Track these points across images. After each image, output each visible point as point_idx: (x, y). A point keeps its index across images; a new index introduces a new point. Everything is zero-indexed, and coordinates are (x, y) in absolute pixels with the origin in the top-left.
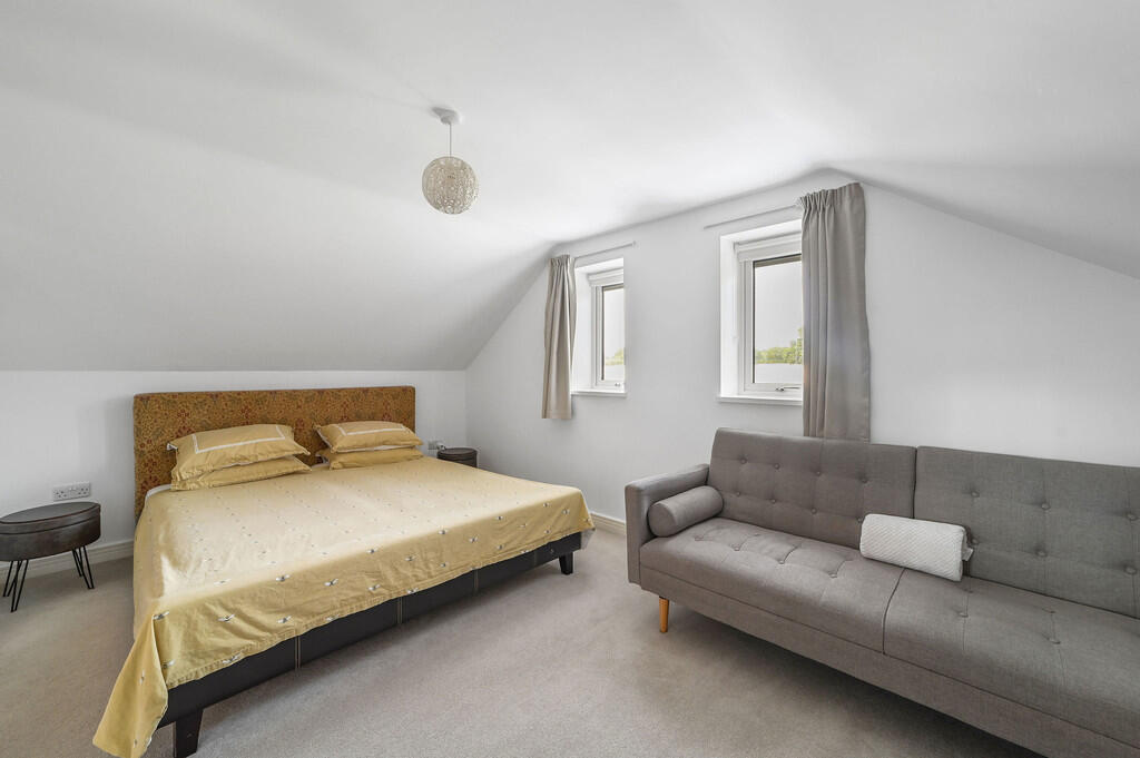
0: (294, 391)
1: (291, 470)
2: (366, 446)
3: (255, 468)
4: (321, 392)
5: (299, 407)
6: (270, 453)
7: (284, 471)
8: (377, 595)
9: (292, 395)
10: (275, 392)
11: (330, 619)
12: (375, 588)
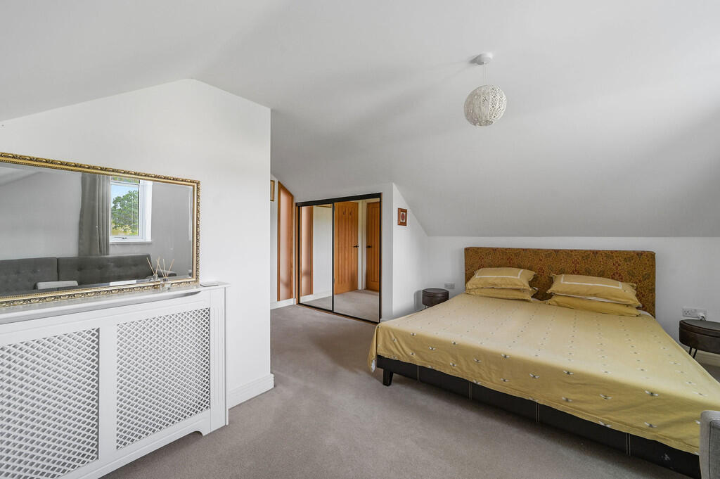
0: (539, 250)
1: (520, 298)
2: (578, 294)
3: (502, 292)
4: (557, 251)
5: (541, 260)
6: (508, 284)
7: (517, 297)
8: (453, 369)
9: (536, 252)
10: (526, 250)
11: (430, 367)
12: (453, 365)
